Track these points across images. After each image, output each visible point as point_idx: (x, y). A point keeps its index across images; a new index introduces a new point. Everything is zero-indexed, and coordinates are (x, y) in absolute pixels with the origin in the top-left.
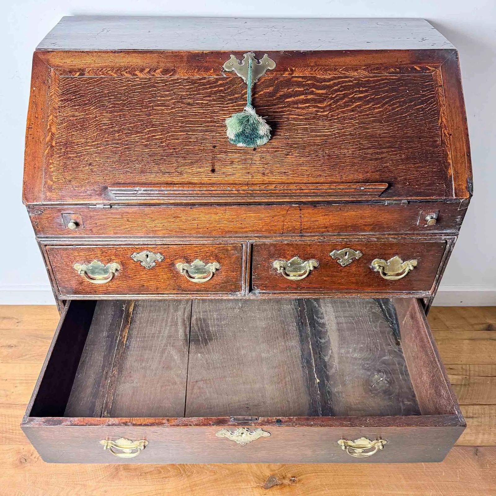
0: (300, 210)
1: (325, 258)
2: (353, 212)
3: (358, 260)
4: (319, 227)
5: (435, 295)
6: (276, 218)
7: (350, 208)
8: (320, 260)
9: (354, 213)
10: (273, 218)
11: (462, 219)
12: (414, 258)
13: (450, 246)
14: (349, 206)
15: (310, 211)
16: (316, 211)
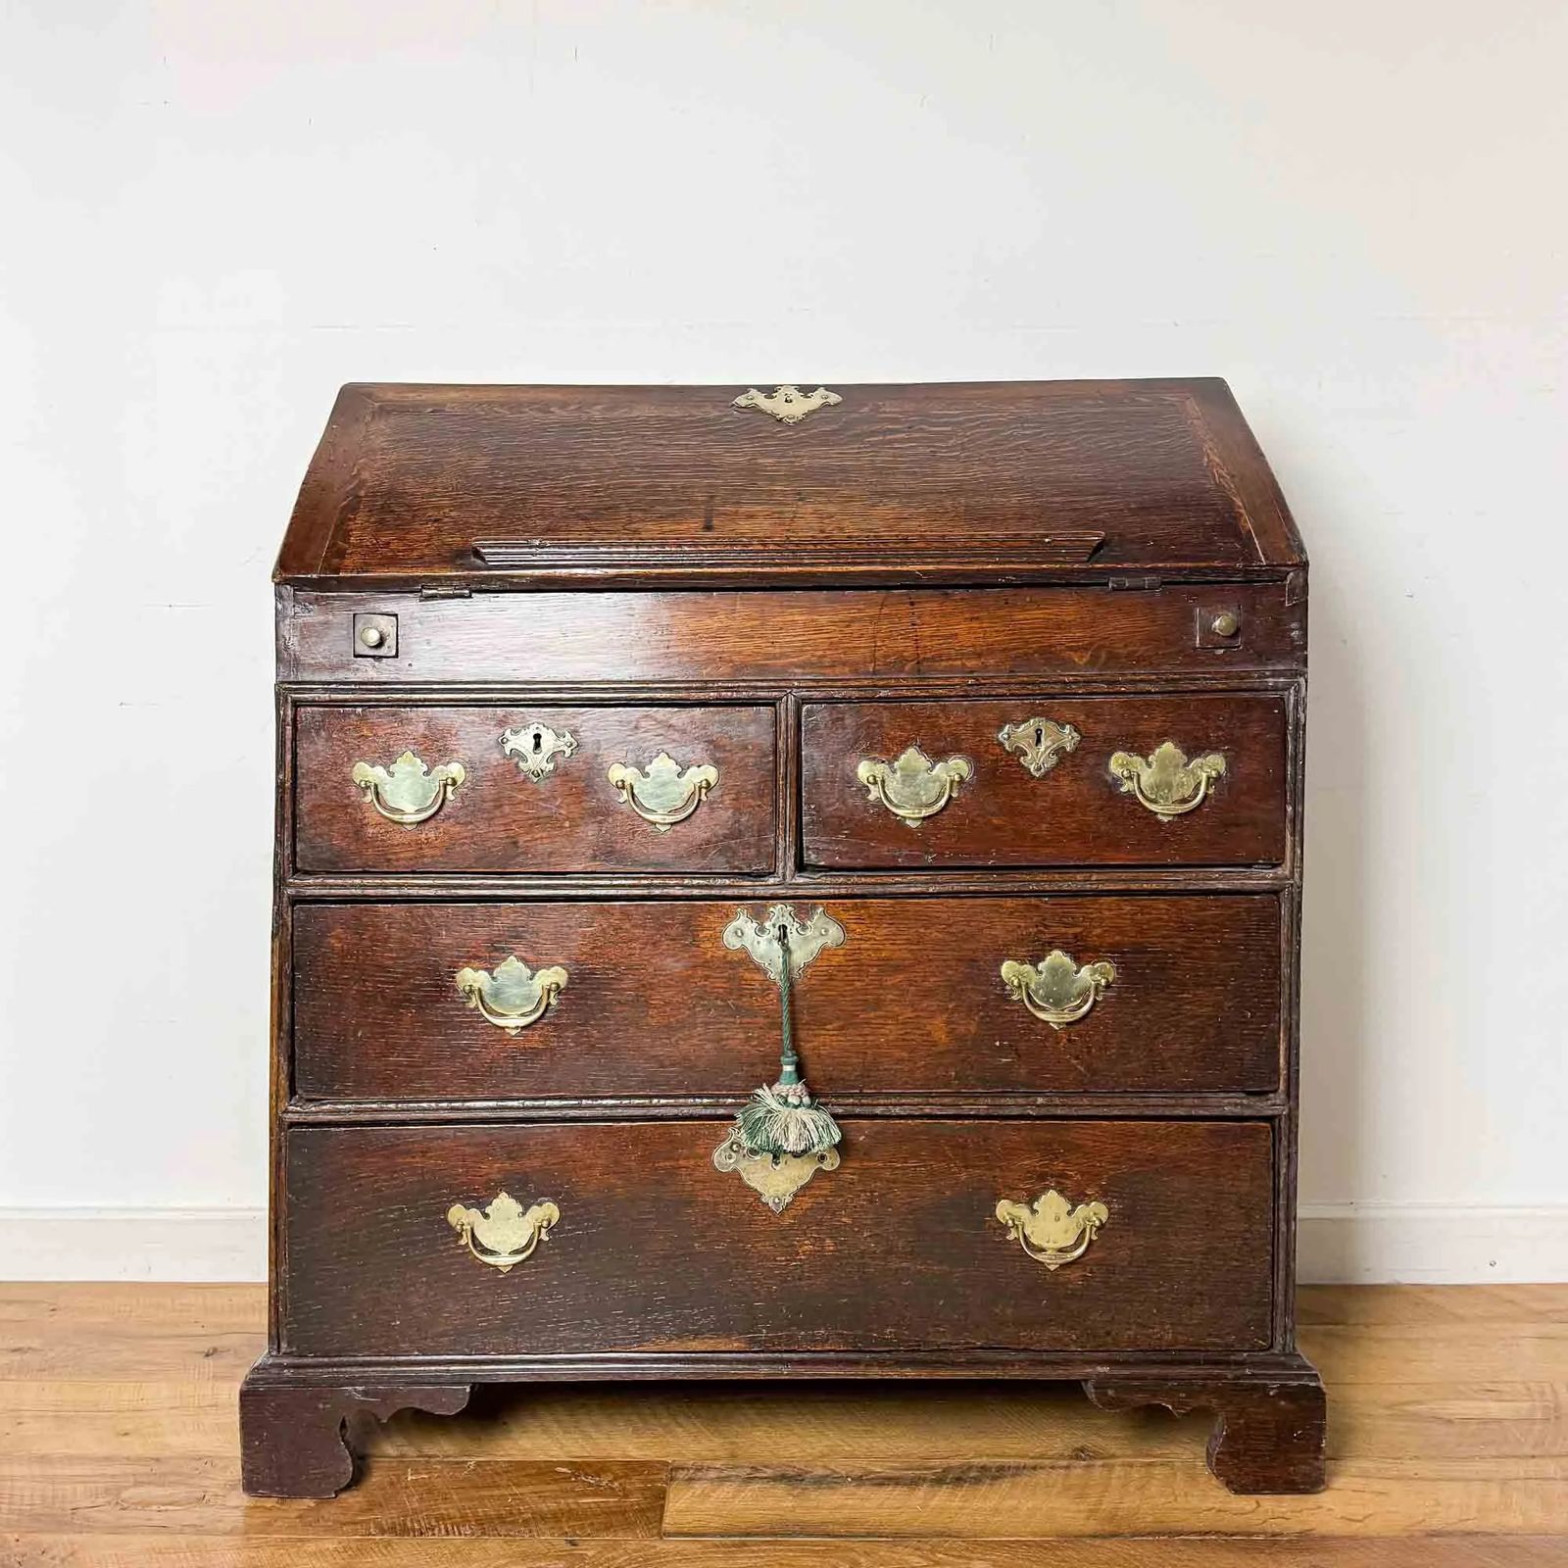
0: (912, 604)
1: (986, 752)
2: (1037, 609)
3: (1073, 754)
4: (963, 654)
5: (1301, 879)
6: (855, 626)
7: (1028, 599)
8: (975, 756)
9: (1038, 614)
10: (848, 626)
11: (1304, 630)
12: (1215, 750)
13: (1296, 708)
14: (1027, 595)
15: (933, 606)
16: (949, 607)
